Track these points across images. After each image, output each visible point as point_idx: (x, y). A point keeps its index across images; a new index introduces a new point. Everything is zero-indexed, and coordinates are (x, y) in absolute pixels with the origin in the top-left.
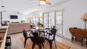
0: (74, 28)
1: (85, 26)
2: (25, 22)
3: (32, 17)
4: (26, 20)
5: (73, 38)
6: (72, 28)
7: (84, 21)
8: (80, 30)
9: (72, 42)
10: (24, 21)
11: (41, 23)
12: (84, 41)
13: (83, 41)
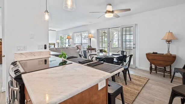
0: (154, 53)
1: (169, 49)
2: (56, 47)
3: (73, 36)
4: (58, 41)
5: (151, 68)
6: (150, 53)
7: (167, 43)
8: (162, 55)
9: (150, 73)
10: (54, 44)
11: (93, 47)
12: (167, 71)
13: (165, 70)
